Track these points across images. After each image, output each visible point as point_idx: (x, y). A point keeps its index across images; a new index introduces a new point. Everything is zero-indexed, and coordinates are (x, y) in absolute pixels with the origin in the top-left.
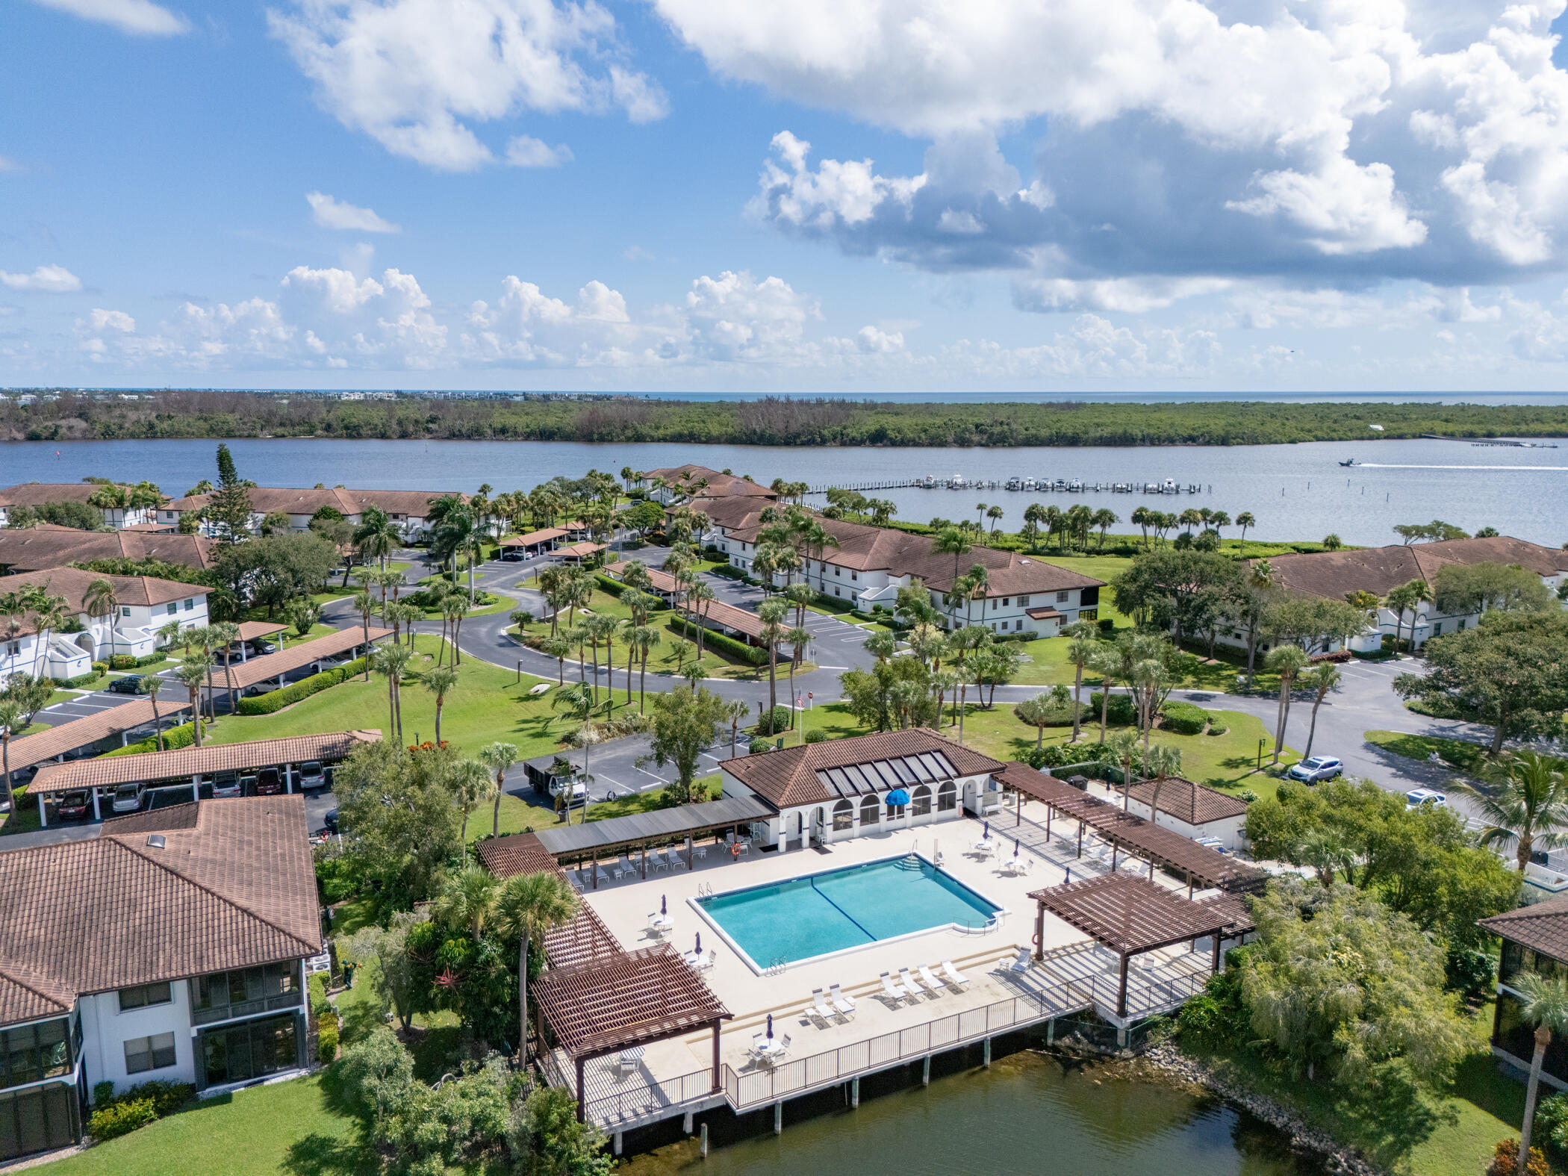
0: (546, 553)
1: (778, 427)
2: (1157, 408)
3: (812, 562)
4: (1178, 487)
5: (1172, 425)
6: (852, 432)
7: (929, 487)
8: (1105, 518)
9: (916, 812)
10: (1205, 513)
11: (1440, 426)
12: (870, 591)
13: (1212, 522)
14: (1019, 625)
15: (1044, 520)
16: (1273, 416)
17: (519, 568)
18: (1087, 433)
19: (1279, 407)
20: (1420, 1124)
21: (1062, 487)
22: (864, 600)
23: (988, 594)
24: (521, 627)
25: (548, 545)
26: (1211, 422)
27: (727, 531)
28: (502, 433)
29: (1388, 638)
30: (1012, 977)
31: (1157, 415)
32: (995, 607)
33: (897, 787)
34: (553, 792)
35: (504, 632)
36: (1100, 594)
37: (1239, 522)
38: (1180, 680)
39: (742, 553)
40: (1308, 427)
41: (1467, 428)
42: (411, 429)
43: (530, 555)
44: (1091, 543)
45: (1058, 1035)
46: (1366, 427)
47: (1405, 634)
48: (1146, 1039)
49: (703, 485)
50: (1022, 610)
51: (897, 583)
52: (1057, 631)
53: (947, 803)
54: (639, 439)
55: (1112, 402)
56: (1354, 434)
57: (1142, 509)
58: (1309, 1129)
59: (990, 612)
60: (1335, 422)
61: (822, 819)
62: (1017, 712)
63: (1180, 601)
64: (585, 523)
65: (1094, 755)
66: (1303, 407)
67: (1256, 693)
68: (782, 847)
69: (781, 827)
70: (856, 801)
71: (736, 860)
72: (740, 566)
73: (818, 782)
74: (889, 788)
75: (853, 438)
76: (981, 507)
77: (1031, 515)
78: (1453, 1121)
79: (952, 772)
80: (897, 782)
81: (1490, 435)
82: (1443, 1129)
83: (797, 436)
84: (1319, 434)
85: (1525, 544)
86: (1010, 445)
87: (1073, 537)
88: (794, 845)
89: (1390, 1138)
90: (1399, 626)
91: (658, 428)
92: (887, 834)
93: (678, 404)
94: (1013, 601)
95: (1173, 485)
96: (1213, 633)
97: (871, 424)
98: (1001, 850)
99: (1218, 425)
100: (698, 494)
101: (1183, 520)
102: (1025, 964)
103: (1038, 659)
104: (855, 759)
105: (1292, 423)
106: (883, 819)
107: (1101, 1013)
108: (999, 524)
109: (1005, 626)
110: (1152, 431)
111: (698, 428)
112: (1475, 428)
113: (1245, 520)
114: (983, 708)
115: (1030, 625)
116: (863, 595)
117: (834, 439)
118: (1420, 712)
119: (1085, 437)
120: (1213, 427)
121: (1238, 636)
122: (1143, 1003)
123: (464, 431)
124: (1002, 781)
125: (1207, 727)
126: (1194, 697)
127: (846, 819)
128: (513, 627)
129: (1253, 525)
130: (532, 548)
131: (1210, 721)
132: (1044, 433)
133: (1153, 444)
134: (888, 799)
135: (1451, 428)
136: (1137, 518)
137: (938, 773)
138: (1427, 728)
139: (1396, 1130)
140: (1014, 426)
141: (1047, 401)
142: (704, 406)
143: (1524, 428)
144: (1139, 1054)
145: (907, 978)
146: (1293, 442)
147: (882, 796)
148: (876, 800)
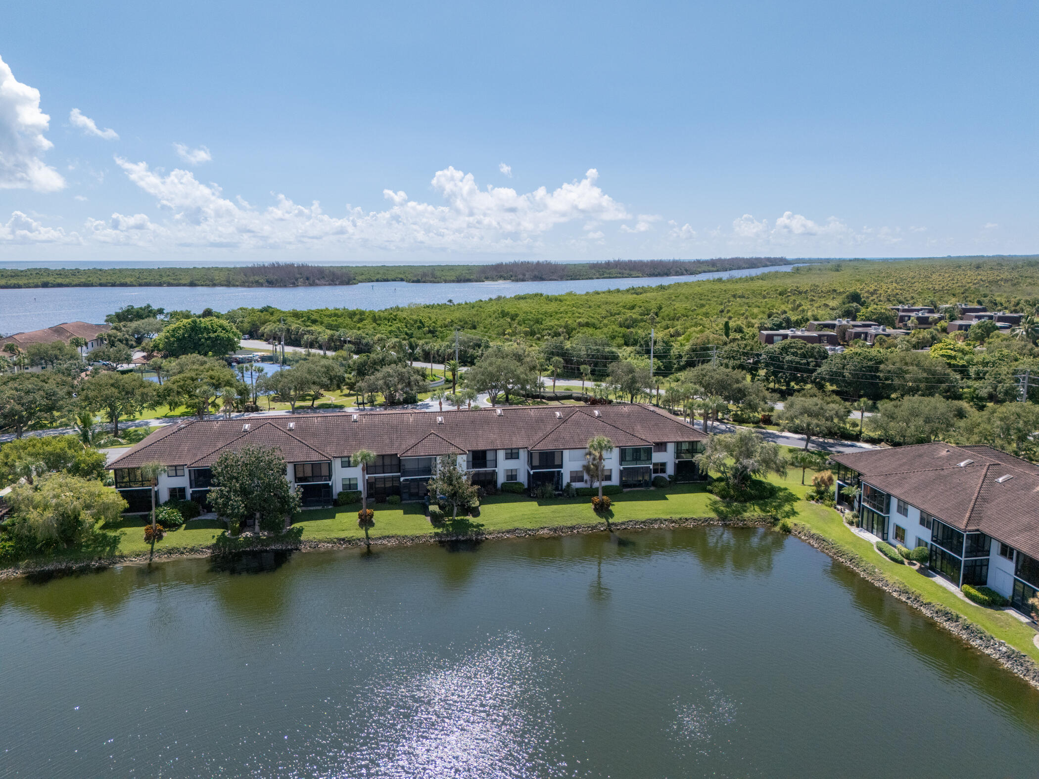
20: (115, 540)
58: (77, 561)
78: (124, 534)
82: (123, 538)
89: (108, 548)
139: (108, 545)
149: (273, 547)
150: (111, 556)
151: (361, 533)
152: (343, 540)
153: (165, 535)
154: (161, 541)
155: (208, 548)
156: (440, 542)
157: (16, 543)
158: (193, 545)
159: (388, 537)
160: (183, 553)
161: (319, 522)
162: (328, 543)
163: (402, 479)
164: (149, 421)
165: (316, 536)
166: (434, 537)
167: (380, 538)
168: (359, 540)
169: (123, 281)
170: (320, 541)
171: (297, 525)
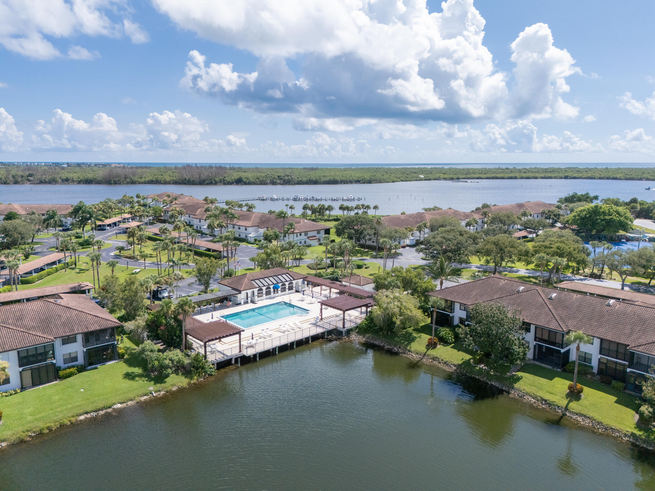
0: (115, 228)
1: (196, 177)
2: (345, 170)
3: (229, 225)
4: (354, 198)
5: (351, 176)
6: (228, 179)
7: (264, 200)
8: (330, 208)
9: (282, 292)
10: (363, 205)
11: (442, 176)
12: (252, 235)
13: (365, 209)
14: (305, 242)
15: (309, 210)
16: (387, 173)
17: (106, 233)
18: (320, 179)
19: (389, 169)
20: (413, 339)
21: (313, 199)
22: (251, 237)
23: (295, 232)
24: (120, 252)
25: (115, 224)
26: (365, 175)
27: (191, 216)
28: (66, 181)
29: (417, 240)
30: (315, 325)
31: (346, 172)
32: (297, 236)
33: (276, 284)
34: (160, 296)
35: (112, 254)
36: (331, 231)
37: (374, 208)
38: (357, 255)
39: (200, 224)
40: (398, 176)
41: (451, 176)
42: (20, 179)
43: (109, 228)
44: (326, 217)
45: (328, 335)
46: (418, 176)
47: (422, 239)
48: (350, 334)
49: (176, 199)
50: (306, 237)
51: (262, 231)
52: (318, 244)
53: (290, 288)
54: (133, 183)
55: (329, 168)
56: (414, 179)
57: (342, 205)
58: (389, 345)
59: (296, 238)
60: (408, 174)
61: (254, 295)
62: (308, 266)
63: (355, 231)
64: (132, 214)
65: (332, 274)
66: (397, 169)
67: (379, 257)
68: (242, 303)
69: (241, 297)
70: (264, 288)
71: (228, 307)
72: (199, 229)
73: (252, 283)
74: (274, 284)
75: (229, 182)
76: (287, 205)
77: (305, 208)
78: (420, 337)
79: (292, 279)
80: (276, 282)
81: (458, 179)
82: (418, 339)
83: (204, 181)
84: (402, 179)
85: (457, 211)
86: (292, 184)
87: (320, 215)
88: (246, 303)
89: (407, 343)
90: (420, 237)
91: (141, 178)
92: (274, 298)
93: (146, 168)
94: (303, 234)
95: (352, 198)
96: (366, 240)
97: (235, 176)
98: (308, 299)
99: (367, 176)
100: (174, 203)
101: (356, 208)
102: (318, 321)
103: (312, 252)
104: (262, 277)
105: (393, 175)
106: (272, 293)
107: (338, 329)
108: (294, 212)
109: (301, 242)
110: (344, 178)
111: (160, 177)
112: (453, 176)
113: (376, 207)
114: (297, 266)
115: (309, 242)
116: (250, 235)
117: (221, 181)
118: (424, 259)
119: (320, 181)
120: (365, 177)
121: (373, 242)
122: (348, 325)
123: (47, 180)
124: (307, 281)
125: (365, 266)
126: (361, 260)
127: (261, 295)
128: (117, 252)
129: (378, 209)
130: (109, 225)
131: (365, 265)
132: (305, 179)
133: (344, 183)
134: (274, 288)
135: (446, 176)
136: (341, 208)
137: (288, 279)
138: (425, 263)
139: (408, 341)
140: (293, 177)
141: (304, 167)
142: (159, 169)
143: (469, 176)
144: (348, 337)
145: (286, 326)
146: (393, 182)
147: (272, 287)
148: (270, 288)
149: (493, 383)
150: (405, 348)
151: (563, 402)
152: (546, 401)
153: (438, 346)
154: (433, 350)
155: (455, 365)
156: (633, 444)
157: (369, 323)
158: (448, 360)
159: (585, 416)
160: (440, 363)
161: (537, 378)
162: (533, 398)
163: (629, 370)
164: (520, 270)
165: (526, 389)
166: (629, 437)
167: (577, 414)
168: (558, 407)
169: (615, 176)
170: (527, 394)
171: (520, 374)
